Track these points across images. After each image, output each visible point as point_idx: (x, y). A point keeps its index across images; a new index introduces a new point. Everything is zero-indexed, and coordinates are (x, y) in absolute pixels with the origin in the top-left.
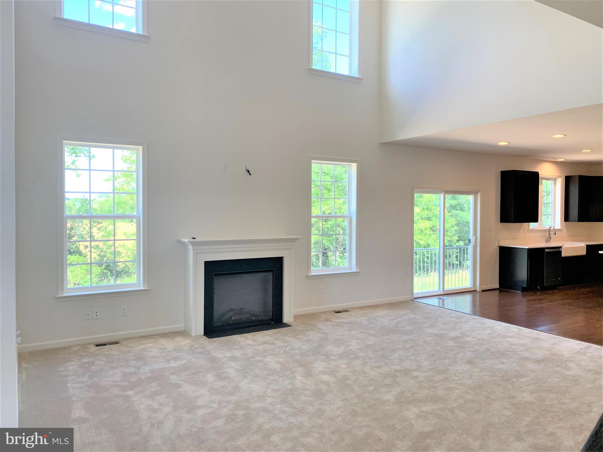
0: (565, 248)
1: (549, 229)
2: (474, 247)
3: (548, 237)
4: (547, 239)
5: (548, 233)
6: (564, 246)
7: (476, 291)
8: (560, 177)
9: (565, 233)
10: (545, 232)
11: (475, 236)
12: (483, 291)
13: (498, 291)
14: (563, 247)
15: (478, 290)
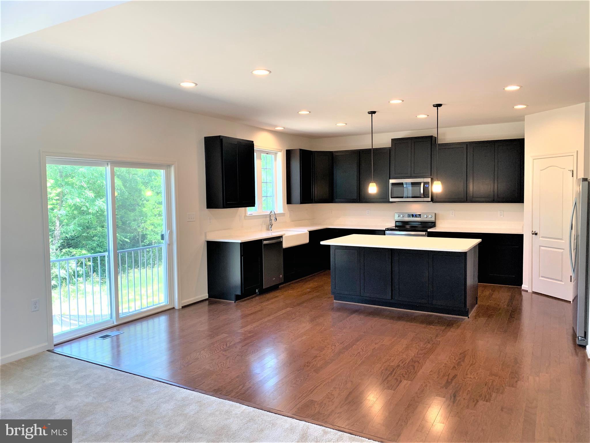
0: (286, 237)
1: (270, 214)
2: (169, 245)
3: (269, 223)
4: (268, 226)
5: (268, 219)
6: (285, 234)
7: (174, 308)
8: (280, 151)
9: (287, 218)
10: (266, 218)
11: (169, 229)
12: (184, 307)
13: (207, 302)
14: (283, 236)
15: (177, 306)
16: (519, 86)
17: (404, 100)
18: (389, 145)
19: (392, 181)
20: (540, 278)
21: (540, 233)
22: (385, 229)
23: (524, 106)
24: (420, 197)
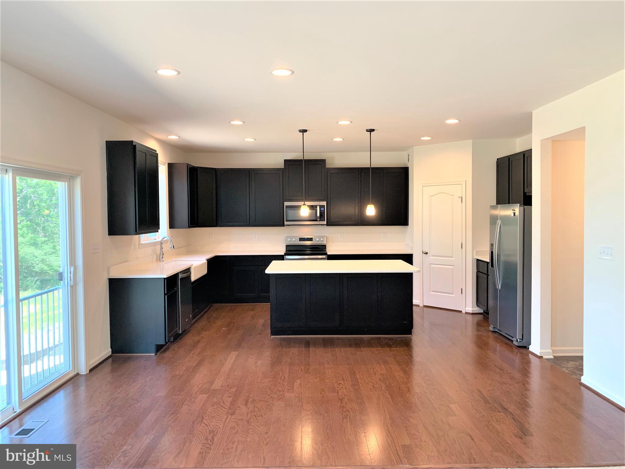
0: (194, 268)
1: (161, 241)
3: (160, 253)
7: (78, 374)
8: (164, 164)
11: (73, 265)
12: (91, 371)
14: (192, 267)
15: (83, 370)
16: (458, 120)
17: (353, 121)
18: (282, 166)
19: (286, 204)
20: (431, 293)
21: (430, 252)
22: (284, 254)
23: (429, 138)
24: (316, 220)
